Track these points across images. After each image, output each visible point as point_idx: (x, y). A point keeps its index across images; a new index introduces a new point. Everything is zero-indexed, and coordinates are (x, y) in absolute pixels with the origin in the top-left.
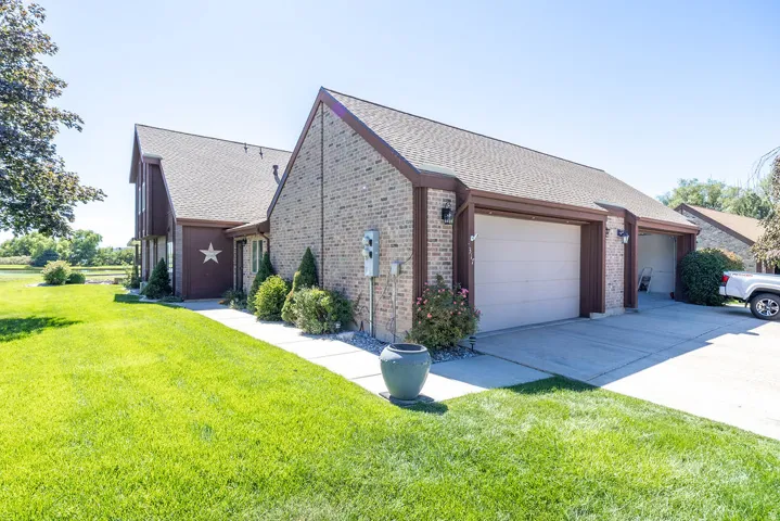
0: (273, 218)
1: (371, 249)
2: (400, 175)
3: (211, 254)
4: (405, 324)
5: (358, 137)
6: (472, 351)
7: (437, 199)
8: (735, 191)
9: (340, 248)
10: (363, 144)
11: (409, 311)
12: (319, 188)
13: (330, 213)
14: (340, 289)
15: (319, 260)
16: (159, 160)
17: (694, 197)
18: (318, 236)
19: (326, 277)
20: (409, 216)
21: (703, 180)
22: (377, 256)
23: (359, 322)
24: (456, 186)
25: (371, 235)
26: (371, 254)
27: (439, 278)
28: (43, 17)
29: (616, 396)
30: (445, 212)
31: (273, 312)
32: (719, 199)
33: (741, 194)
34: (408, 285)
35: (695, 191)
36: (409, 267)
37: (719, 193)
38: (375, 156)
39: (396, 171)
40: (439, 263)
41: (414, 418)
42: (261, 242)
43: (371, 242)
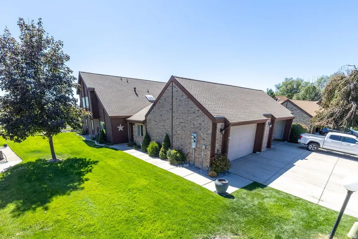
0: (148, 118)
1: (195, 139)
2: (207, 117)
3: (121, 128)
4: (207, 164)
5: (189, 99)
6: (227, 172)
7: (220, 126)
8: (307, 83)
9: (180, 136)
10: (191, 102)
11: (209, 160)
12: (171, 113)
13: (176, 122)
14: (180, 149)
15: (171, 138)
16: (94, 89)
17: (290, 86)
18: (170, 130)
19: (173, 144)
20: (210, 131)
21: (295, 79)
22: (197, 142)
23: (188, 160)
24: (225, 121)
25: (195, 135)
26: (195, 141)
27: (218, 150)
28: (63, 45)
29: (273, 189)
30: (221, 130)
31: (155, 154)
32: (300, 87)
33: (309, 85)
34: (209, 153)
35: (291, 83)
36: (209, 148)
37: (300, 84)
38: (197, 108)
39: (206, 116)
40: (218, 146)
41: (230, 201)
42: (142, 126)
43: (195, 137)
